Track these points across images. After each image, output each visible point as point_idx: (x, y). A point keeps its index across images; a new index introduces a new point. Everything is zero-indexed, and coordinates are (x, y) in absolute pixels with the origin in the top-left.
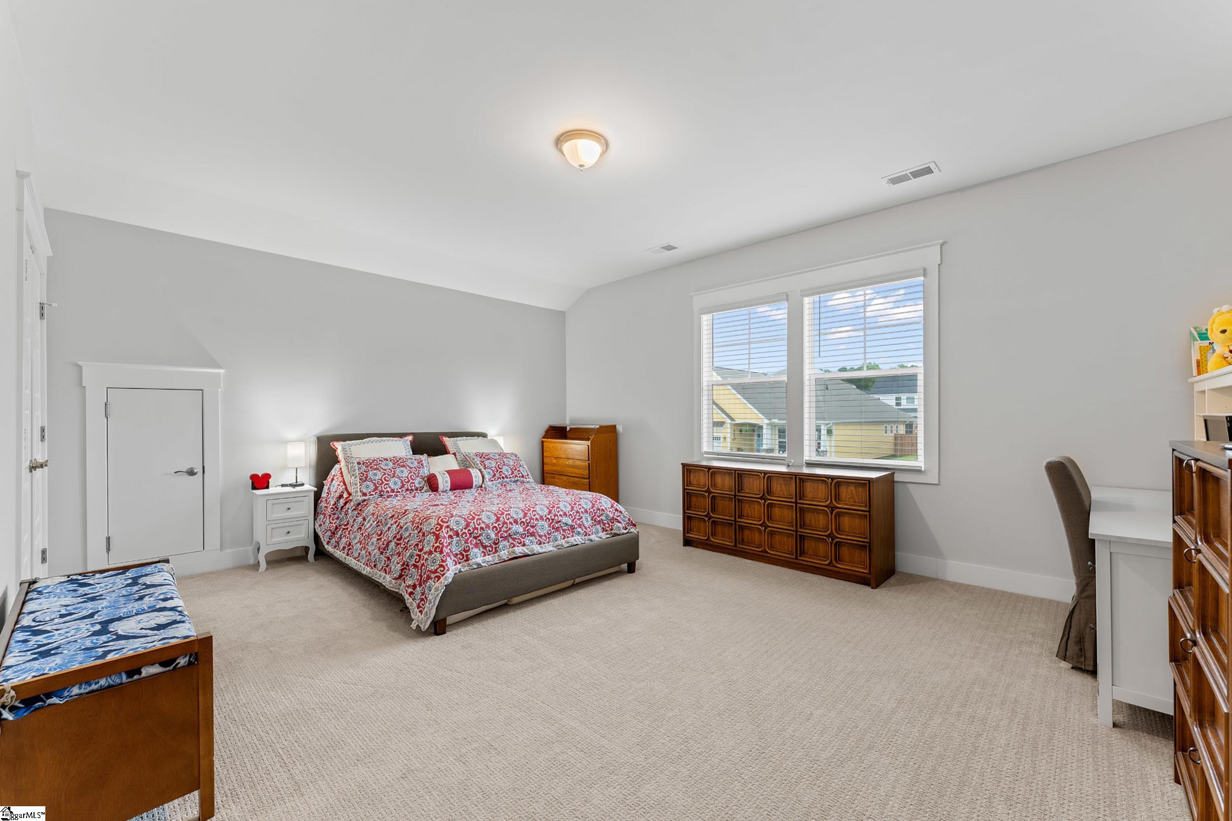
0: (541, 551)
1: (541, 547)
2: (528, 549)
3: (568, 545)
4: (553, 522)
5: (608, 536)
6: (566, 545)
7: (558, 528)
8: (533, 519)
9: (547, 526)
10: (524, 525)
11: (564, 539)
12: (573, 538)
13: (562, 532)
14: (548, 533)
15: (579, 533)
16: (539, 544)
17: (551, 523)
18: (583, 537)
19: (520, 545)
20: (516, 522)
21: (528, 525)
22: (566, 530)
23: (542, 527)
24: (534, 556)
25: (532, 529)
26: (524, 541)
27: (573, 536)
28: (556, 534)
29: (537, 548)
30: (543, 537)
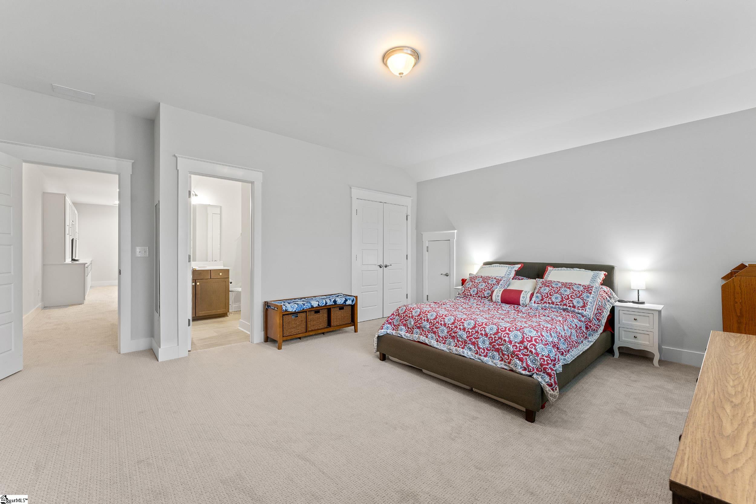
0: (436, 346)
1: (438, 344)
2: (428, 341)
3: (456, 353)
4: (451, 331)
5: (505, 367)
6: (455, 352)
7: (454, 336)
8: (439, 323)
9: (446, 332)
10: (431, 324)
11: (455, 346)
12: (462, 350)
13: (456, 341)
14: (445, 337)
15: (470, 349)
16: (437, 341)
17: (450, 331)
18: (474, 354)
19: (425, 336)
20: (428, 320)
21: (433, 326)
22: (460, 341)
23: (442, 331)
24: (429, 347)
25: (435, 329)
26: (427, 334)
27: (463, 348)
28: (451, 340)
29: (434, 343)
30: (440, 338)
